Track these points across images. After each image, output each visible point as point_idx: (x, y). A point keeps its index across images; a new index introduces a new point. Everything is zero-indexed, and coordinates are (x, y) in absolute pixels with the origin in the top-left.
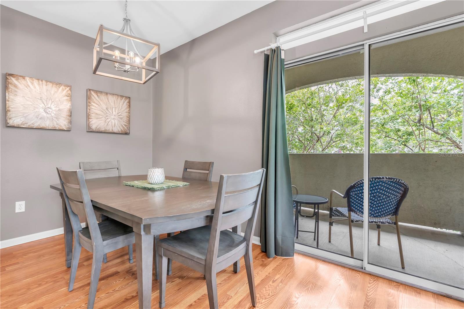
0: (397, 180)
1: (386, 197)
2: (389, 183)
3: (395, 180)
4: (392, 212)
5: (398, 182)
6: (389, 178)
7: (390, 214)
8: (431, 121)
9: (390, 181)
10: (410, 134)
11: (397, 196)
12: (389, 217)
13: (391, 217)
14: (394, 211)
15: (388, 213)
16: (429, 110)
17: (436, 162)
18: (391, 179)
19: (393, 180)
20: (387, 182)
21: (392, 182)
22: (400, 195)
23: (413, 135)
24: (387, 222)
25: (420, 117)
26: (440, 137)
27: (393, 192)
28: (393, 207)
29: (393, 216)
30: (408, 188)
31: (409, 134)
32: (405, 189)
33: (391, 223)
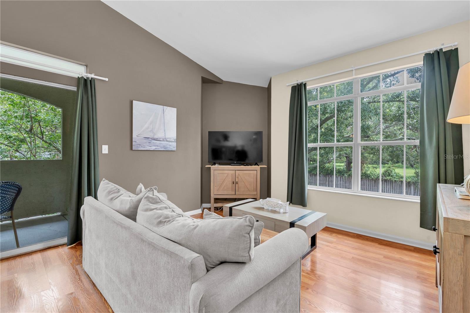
0: (12, 183)
1: (3, 198)
2: (5, 186)
3: (11, 183)
4: (8, 209)
5: (13, 184)
6: (5, 182)
7: (5, 211)
8: (40, 132)
9: (6, 185)
10: (23, 141)
11: (12, 196)
12: (5, 213)
13: (7, 213)
14: (9, 208)
15: (4, 211)
16: (39, 123)
17: (44, 166)
18: (7, 182)
19: (9, 183)
20: (3, 185)
21: (8, 185)
22: (15, 194)
23: (24, 142)
24: (3, 218)
25: (32, 127)
26: (49, 145)
27: (8, 193)
28: (9, 204)
29: (9, 212)
30: (22, 188)
31: (21, 141)
32: (19, 189)
33: (7, 218)
